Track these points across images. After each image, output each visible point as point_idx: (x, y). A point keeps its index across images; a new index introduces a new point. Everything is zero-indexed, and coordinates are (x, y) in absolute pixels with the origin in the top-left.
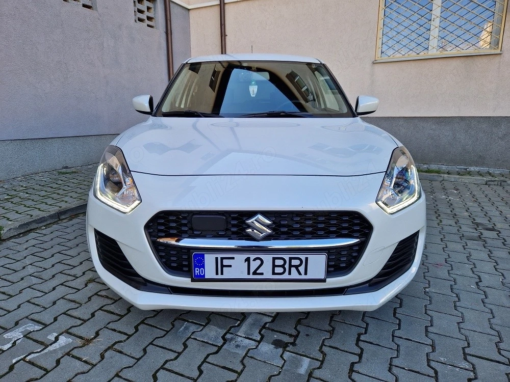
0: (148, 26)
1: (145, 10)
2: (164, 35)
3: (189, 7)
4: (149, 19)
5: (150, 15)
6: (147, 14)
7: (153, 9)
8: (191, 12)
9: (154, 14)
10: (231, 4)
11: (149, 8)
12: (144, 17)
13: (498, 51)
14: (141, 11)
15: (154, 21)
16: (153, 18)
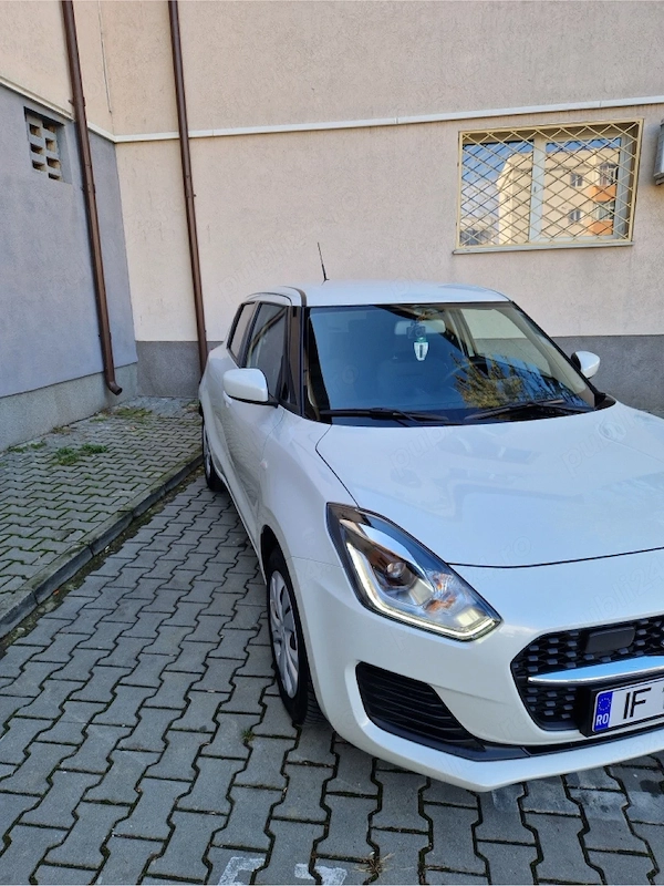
0: (51, 176)
1: (43, 145)
2: (80, 194)
3: (116, 139)
4: (51, 162)
5: (53, 155)
6: (47, 152)
7: (55, 144)
8: (118, 148)
9: (59, 153)
10: (201, 141)
11: (48, 142)
12: (41, 159)
13: (627, 241)
14: (35, 149)
15: (57, 165)
16: (56, 161)
